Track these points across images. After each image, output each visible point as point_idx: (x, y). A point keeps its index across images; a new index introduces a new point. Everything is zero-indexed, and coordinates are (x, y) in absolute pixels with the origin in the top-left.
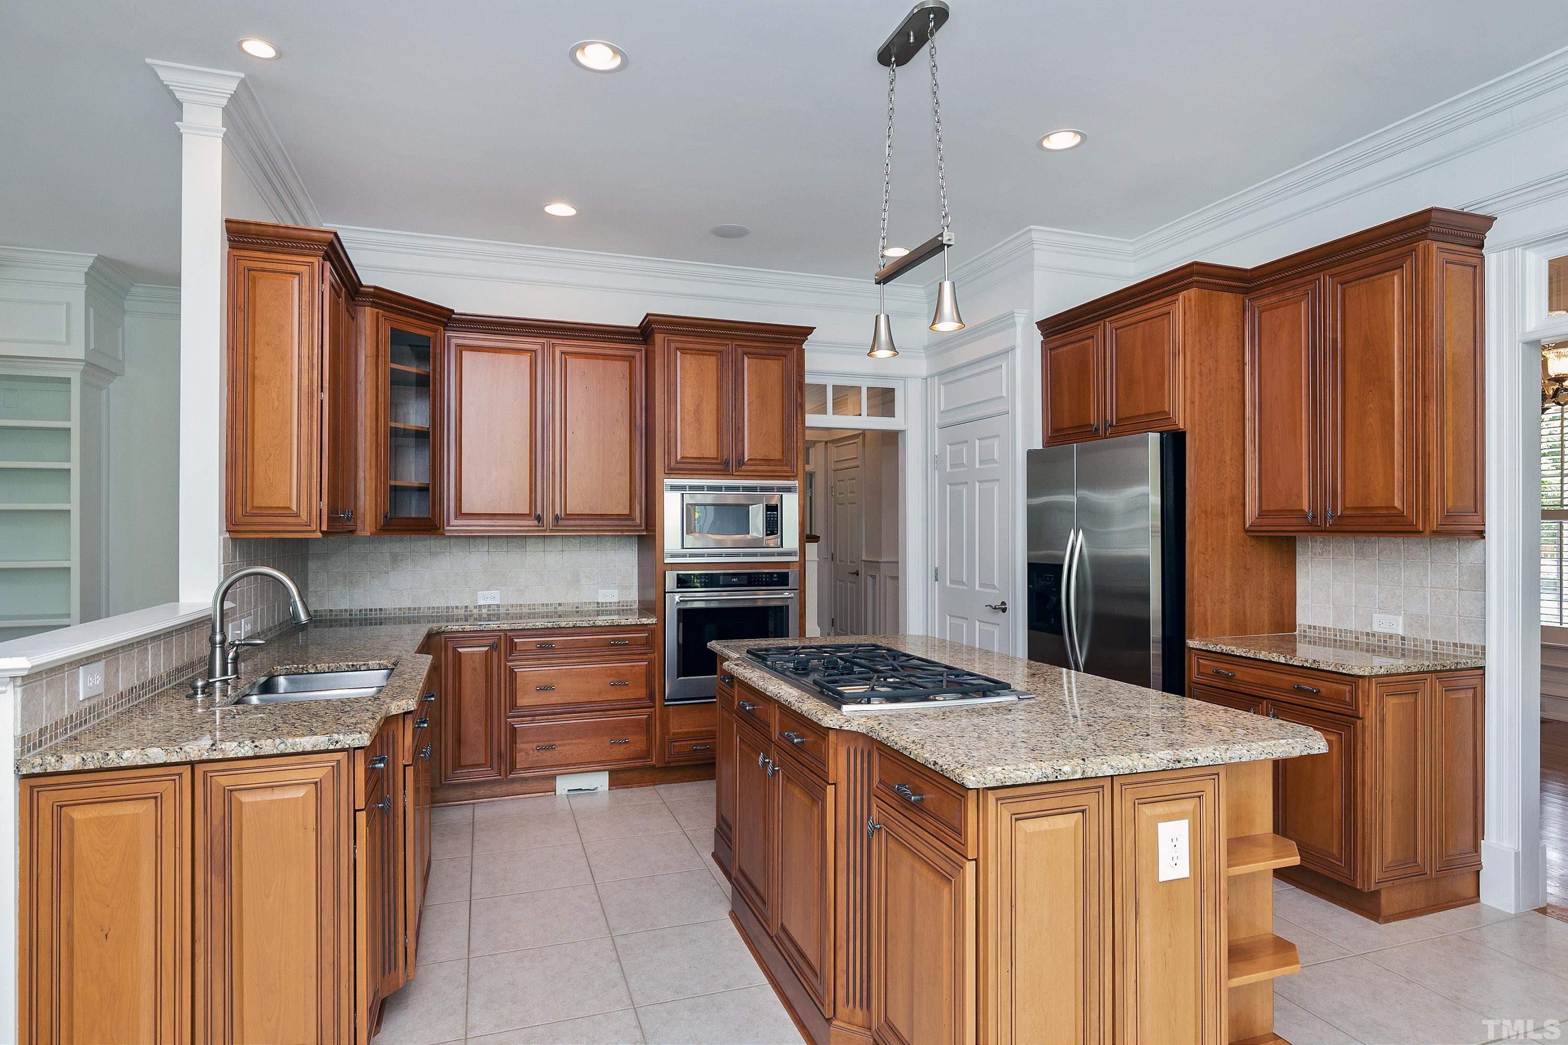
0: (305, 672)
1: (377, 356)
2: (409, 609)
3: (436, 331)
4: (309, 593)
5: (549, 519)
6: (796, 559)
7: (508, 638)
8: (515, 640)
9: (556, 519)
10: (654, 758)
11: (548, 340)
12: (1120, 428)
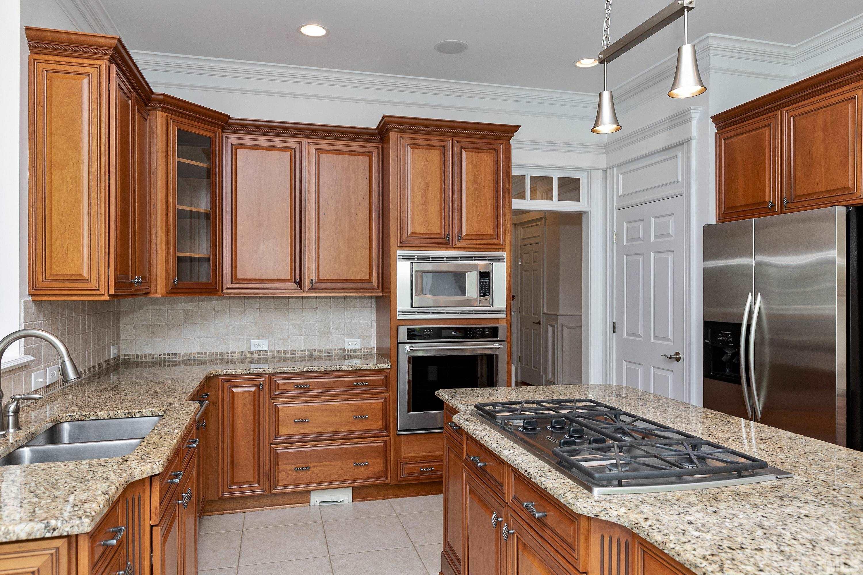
0: (87, 419)
1: (167, 152)
2: (198, 353)
3: (215, 132)
4: (121, 341)
5: (305, 283)
6: (504, 316)
7: (272, 380)
8: (278, 382)
9: (311, 283)
10: (389, 478)
11: (305, 139)
12: (797, 205)
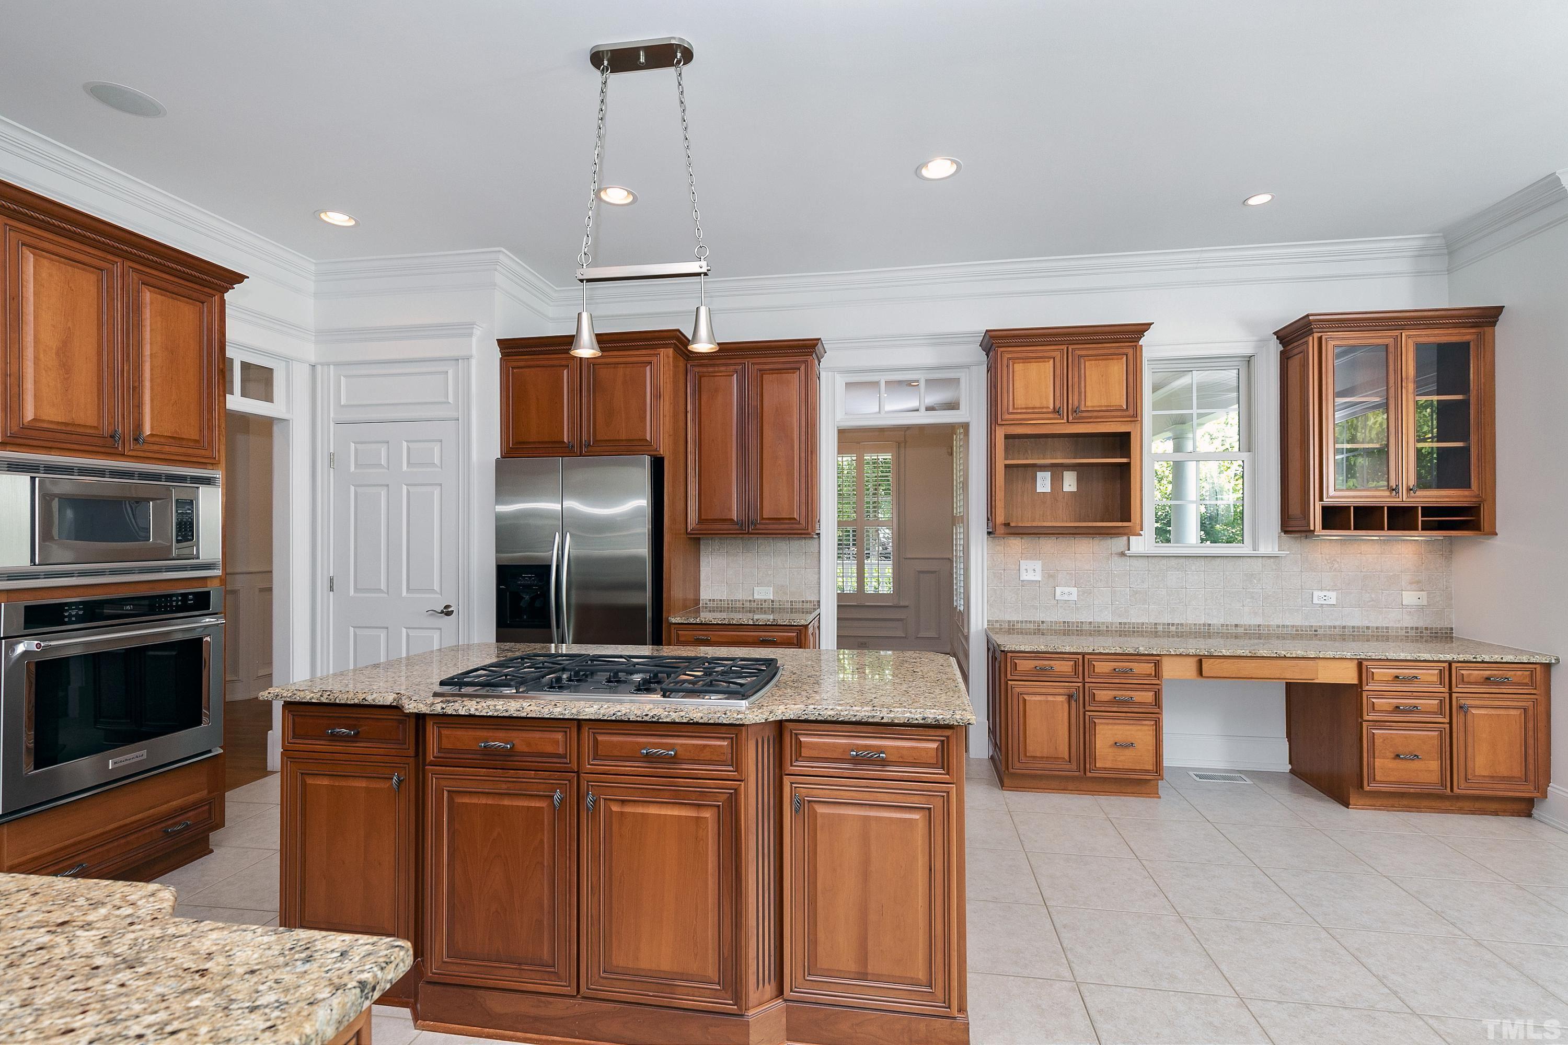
6: (218, 572)
12: (599, 449)
